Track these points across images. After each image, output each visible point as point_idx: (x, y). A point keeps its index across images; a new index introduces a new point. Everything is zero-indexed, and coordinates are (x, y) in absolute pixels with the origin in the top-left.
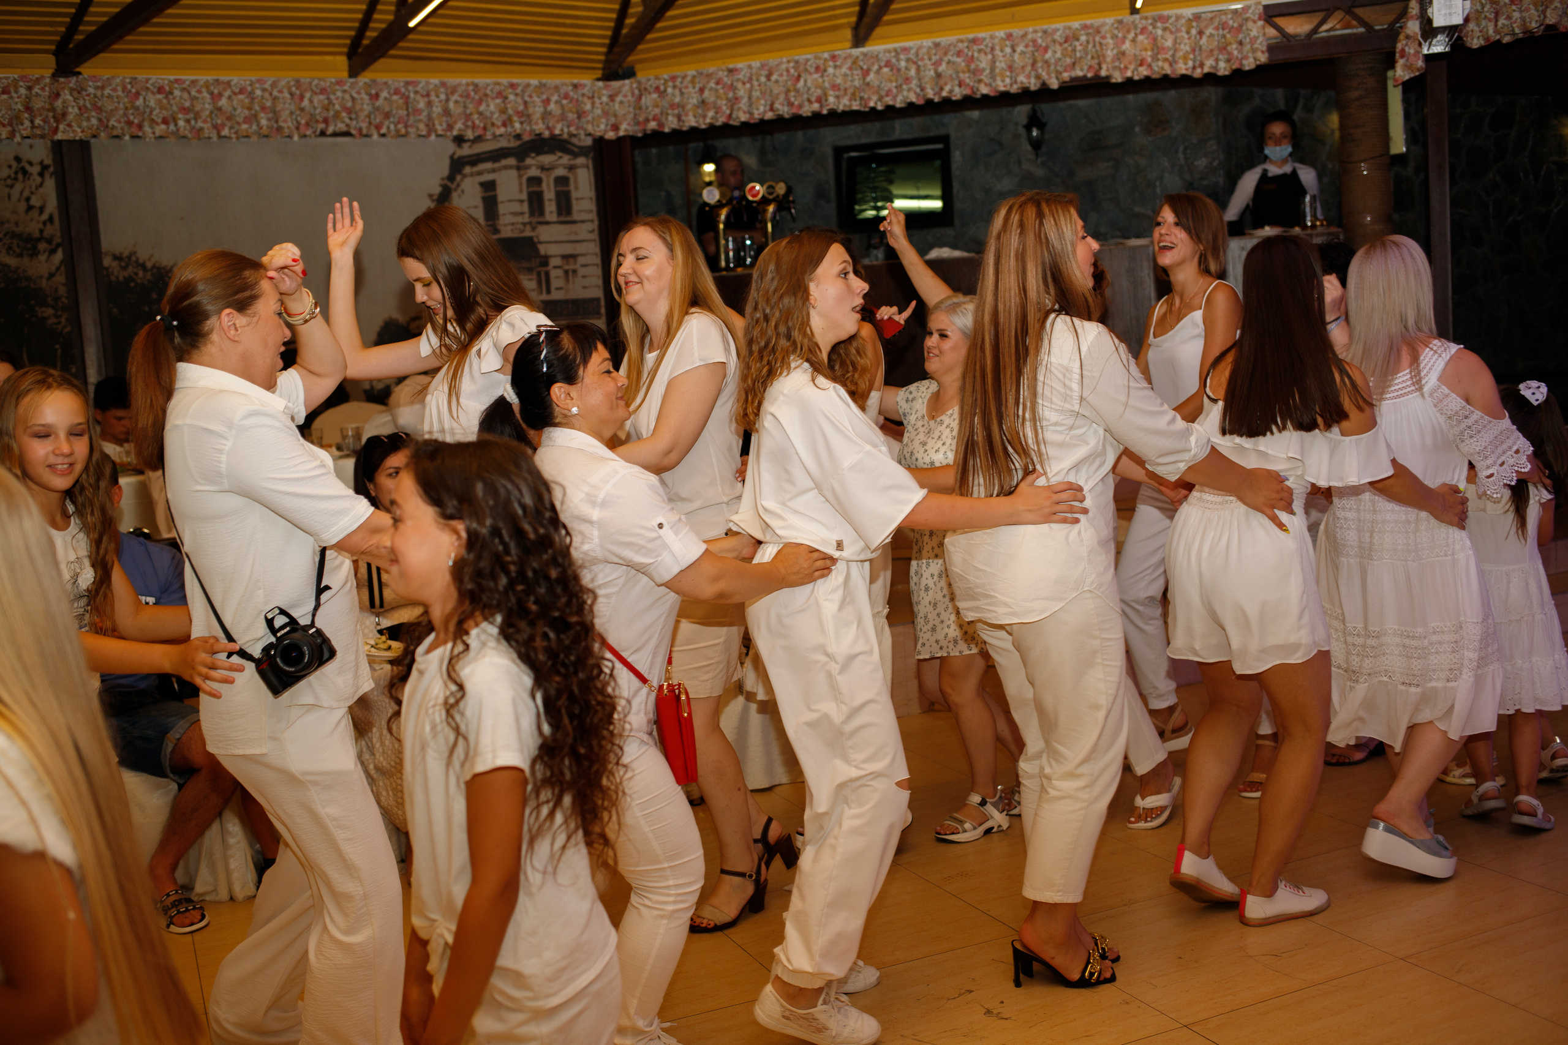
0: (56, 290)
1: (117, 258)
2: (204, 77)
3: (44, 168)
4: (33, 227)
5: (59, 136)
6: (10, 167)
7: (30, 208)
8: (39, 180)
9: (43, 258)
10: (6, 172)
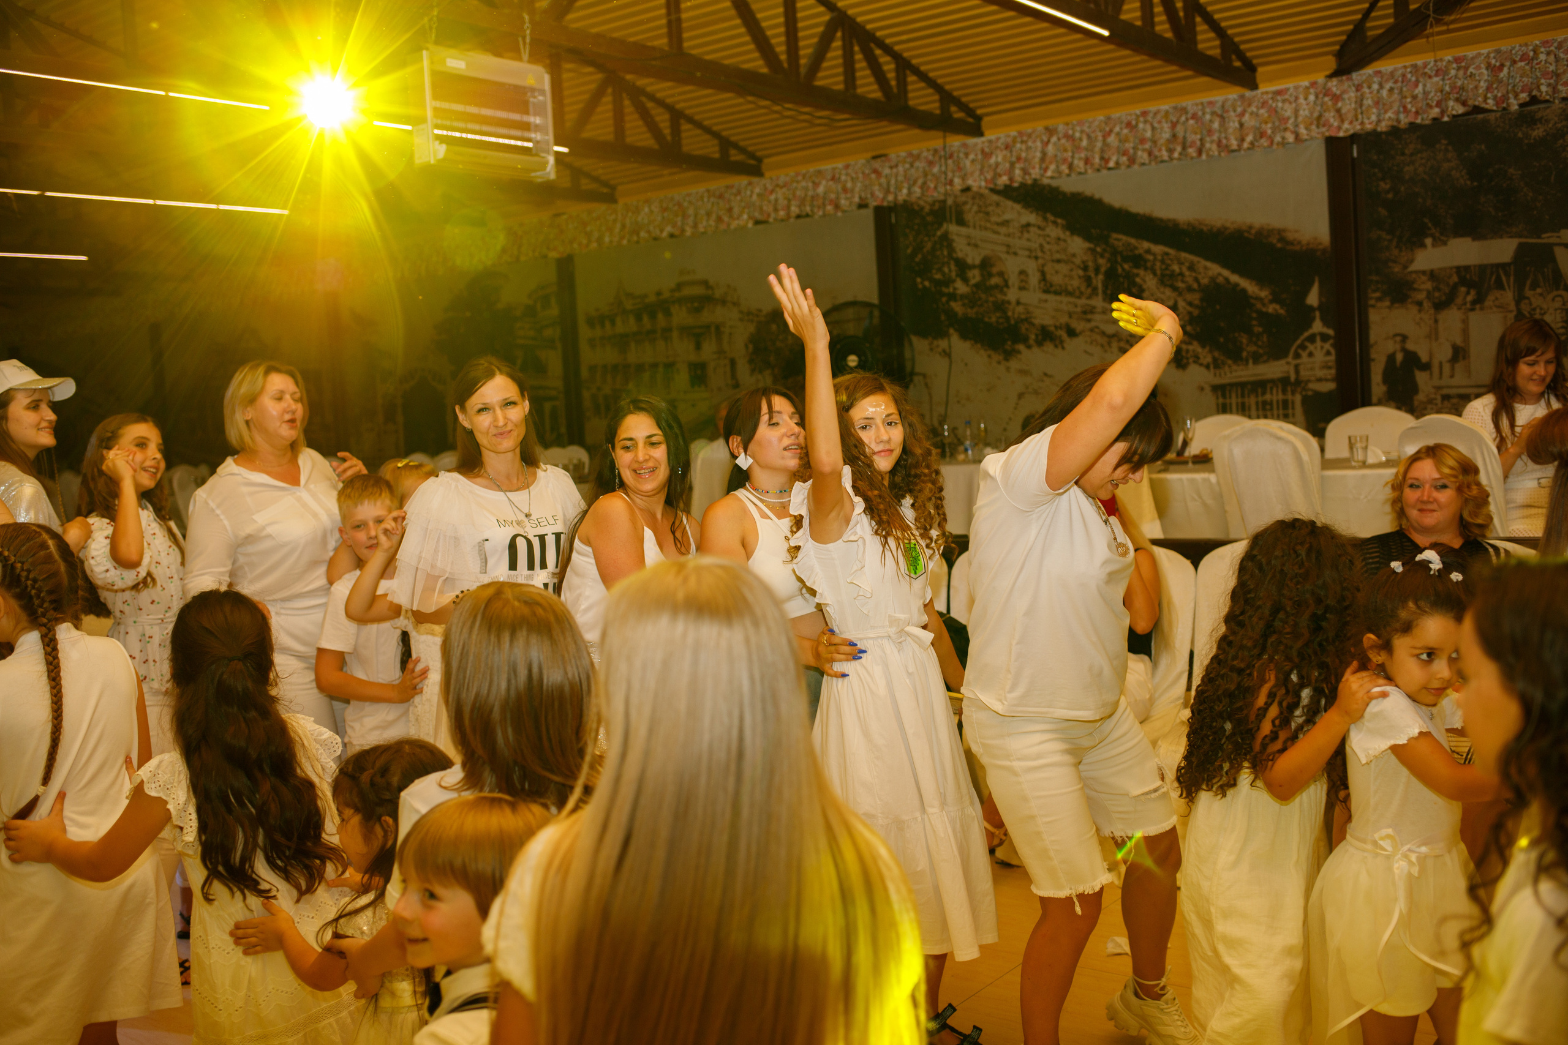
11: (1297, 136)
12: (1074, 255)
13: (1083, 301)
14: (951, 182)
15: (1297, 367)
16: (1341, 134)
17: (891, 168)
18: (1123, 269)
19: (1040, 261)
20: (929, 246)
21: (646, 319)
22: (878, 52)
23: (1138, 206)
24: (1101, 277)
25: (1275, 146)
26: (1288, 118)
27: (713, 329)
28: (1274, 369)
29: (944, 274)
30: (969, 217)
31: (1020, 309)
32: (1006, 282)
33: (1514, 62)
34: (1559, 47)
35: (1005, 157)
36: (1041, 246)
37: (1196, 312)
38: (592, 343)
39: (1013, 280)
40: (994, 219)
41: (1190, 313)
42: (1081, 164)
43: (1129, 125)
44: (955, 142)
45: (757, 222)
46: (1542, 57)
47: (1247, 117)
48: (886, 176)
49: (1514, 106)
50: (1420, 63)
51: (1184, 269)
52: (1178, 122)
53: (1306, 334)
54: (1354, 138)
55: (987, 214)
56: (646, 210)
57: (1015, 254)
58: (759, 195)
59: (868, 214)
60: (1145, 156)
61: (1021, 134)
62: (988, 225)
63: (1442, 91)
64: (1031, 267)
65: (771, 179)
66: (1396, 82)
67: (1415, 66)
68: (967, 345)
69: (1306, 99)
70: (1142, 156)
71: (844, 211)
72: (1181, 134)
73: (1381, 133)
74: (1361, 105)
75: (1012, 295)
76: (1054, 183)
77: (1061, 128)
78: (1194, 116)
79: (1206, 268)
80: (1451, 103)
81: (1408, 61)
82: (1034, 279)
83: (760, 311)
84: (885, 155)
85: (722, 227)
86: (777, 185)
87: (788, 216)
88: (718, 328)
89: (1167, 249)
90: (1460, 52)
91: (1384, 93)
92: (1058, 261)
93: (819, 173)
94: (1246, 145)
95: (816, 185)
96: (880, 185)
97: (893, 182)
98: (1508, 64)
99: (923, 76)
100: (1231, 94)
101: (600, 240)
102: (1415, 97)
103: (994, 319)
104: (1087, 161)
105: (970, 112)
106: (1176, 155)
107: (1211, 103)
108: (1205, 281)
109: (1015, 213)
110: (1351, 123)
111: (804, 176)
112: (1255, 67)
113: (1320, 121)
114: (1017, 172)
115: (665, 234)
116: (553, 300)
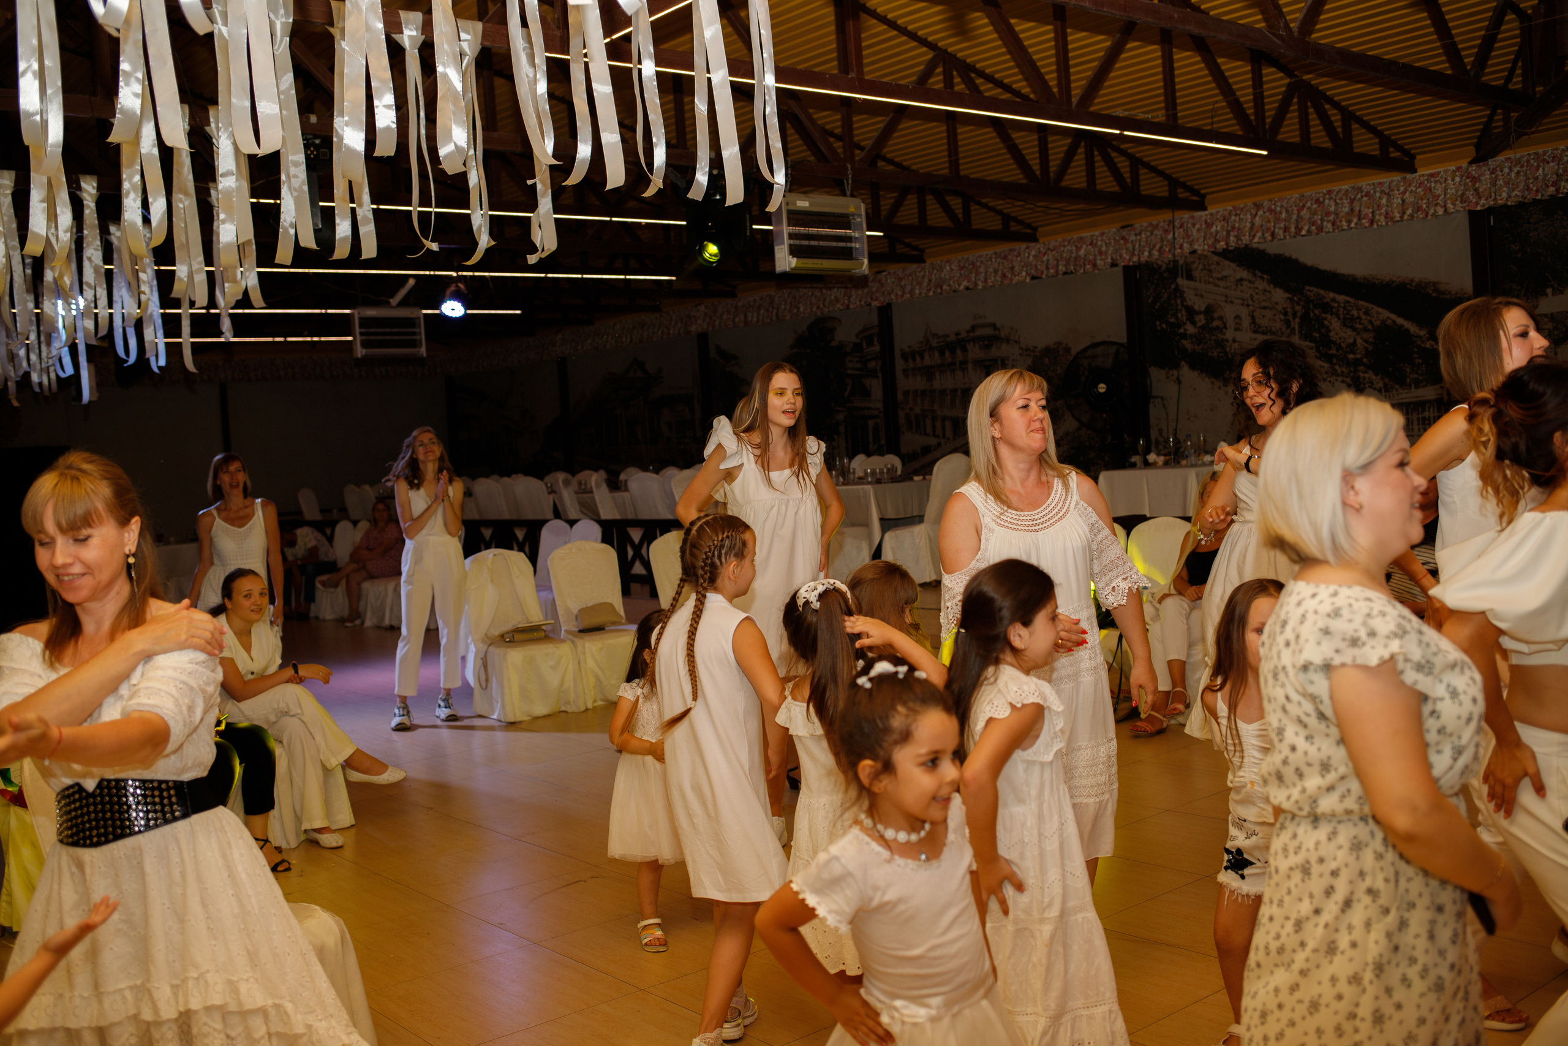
11: (1446, 210)
12: (1277, 303)
14: (1181, 247)
16: (1479, 208)
17: (1136, 235)
18: (1315, 314)
19: (1251, 308)
20: (1166, 296)
21: (947, 354)
22: (1114, 154)
23: (1325, 264)
24: (1297, 320)
25: (1429, 217)
26: (1439, 196)
28: (1431, 392)
29: (1177, 318)
30: (1196, 273)
31: (1236, 345)
32: (1225, 324)
35: (1222, 227)
36: (1252, 296)
37: (1371, 348)
38: (905, 372)
39: (1230, 323)
40: (1215, 275)
41: (1366, 348)
42: (1281, 232)
43: (1317, 201)
44: (1184, 216)
45: (1033, 278)
47: (1408, 194)
48: (1132, 242)
50: (1540, 151)
51: (1361, 314)
52: (1355, 199)
54: (1490, 210)
55: (1210, 271)
56: (948, 268)
57: (1232, 302)
58: (1034, 256)
59: (1119, 271)
60: (1330, 225)
61: (1235, 208)
62: (1211, 279)
63: (1557, 174)
64: (1244, 312)
65: (1044, 244)
66: (1522, 166)
67: (1536, 154)
68: (1196, 373)
69: (1453, 180)
70: (1328, 226)
71: (1100, 270)
72: (1357, 209)
73: (1511, 206)
74: (1495, 185)
75: (1229, 335)
76: (1261, 247)
77: (1266, 203)
78: (1367, 194)
79: (1378, 313)
80: (1563, 184)
81: (1531, 150)
82: (1246, 322)
83: (1036, 347)
84: (1131, 225)
85: (1006, 282)
86: (1049, 249)
87: (1057, 272)
88: (1003, 361)
89: (1348, 299)
91: (1513, 175)
92: (1265, 308)
93: (1081, 238)
94: (1406, 217)
95: (1078, 249)
96: (1127, 249)
97: (1137, 246)
99: (1153, 169)
100: (1396, 177)
101: (911, 292)
102: (1536, 179)
104: (1286, 229)
105: (1196, 192)
106: (1353, 225)
107: (1380, 183)
108: (1378, 323)
109: (1231, 270)
110: (1487, 199)
111: (1069, 242)
112: (1413, 157)
113: (1463, 198)
114: (1232, 238)
115: (962, 288)
116: (875, 339)
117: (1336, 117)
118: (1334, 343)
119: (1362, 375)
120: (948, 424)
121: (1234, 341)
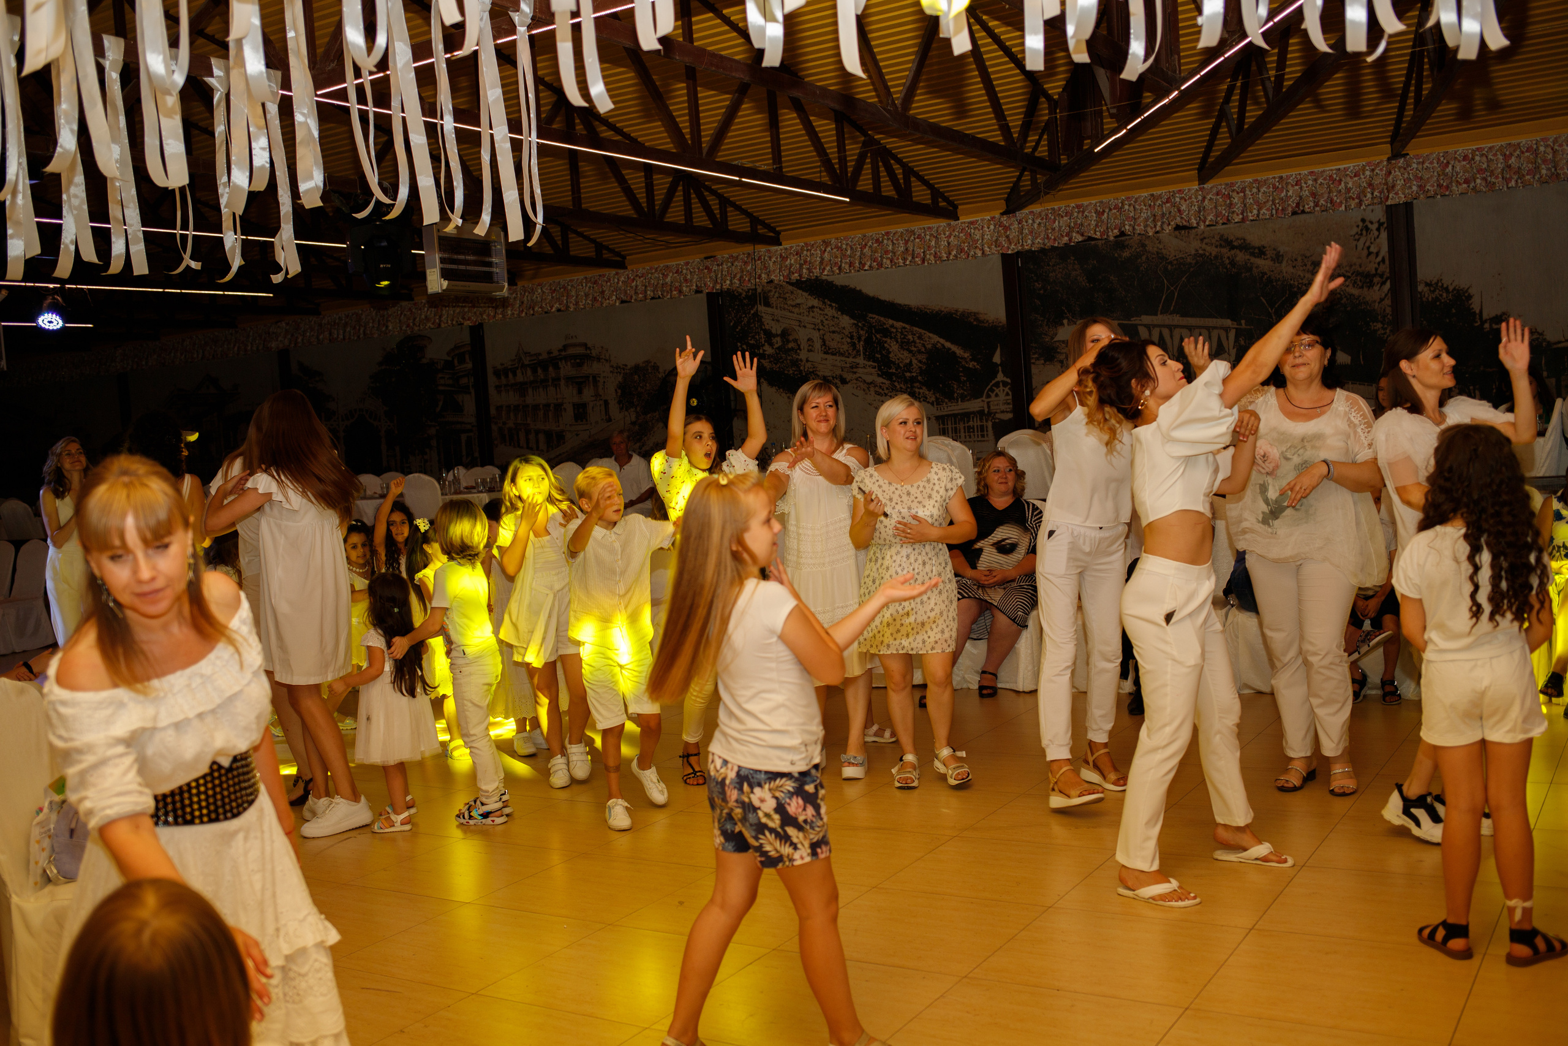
0: (1384, 310)
1: (1427, 284)
2: (1498, 143)
3: (1381, 224)
4: (1371, 267)
5: (1389, 203)
6: (1358, 226)
7: (1370, 254)
8: (1376, 233)
9: (1376, 288)
10: (1355, 230)
11: (983, 253)
12: (844, 328)
13: (851, 360)
14: (760, 277)
15: (988, 403)
16: (1010, 252)
18: (877, 338)
19: (822, 332)
20: (746, 320)
21: (540, 371)
22: (706, 193)
23: (885, 294)
24: (862, 343)
25: (970, 258)
26: (978, 240)
27: (591, 379)
28: (975, 405)
29: (756, 340)
30: (773, 301)
31: (809, 365)
32: (799, 346)
33: (1110, 210)
34: (1135, 202)
35: (796, 260)
36: (822, 321)
37: (924, 367)
38: (498, 388)
39: (804, 345)
40: (789, 302)
41: (920, 367)
42: (847, 267)
43: (877, 241)
44: (762, 249)
45: (623, 302)
46: (1126, 207)
47: (952, 238)
48: (715, 271)
49: (1112, 238)
50: (1056, 207)
51: (916, 338)
52: (909, 240)
53: (993, 382)
54: (1018, 254)
55: (786, 299)
56: (540, 291)
57: (805, 327)
58: (623, 282)
59: (703, 297)
60: (888, 262)
61: (806, 244)
62: (786, 307)
63: (1069, 226)
64: (816, 335)
65: (633, 271)
66: (1042, 219)
67: (1053, 209)
68: (774, 389)
69: (988, 228)
70: (886, 262)
71: (685, 296)
72: (911, 249)
73: (1035, 251)
74: (1022, 233)
75: (803, 355)
76: (830, 279)
77: (833, 242)
78: (919, 237)
79: (929, 338)
80: (1074, 234)
81: (1049, 206)
82: (818, 345)
83: (626, 365)
84: (714, 256)
85: (597, 305)
86: (637, 276)
87: (646, 298)
88: (594, 378)
89: (904, 325)
90: (1079, 202)
91: (1036, 226)
92: (834, 332)
93: (667, 267)
94: (951, 257)
95: (665, 276)
96: (711, 278)
97: (719, 275)
98: (1107, 210)
99: (738, 208)
100: (942, 223)
101: (503, 313)
102: (1053, 229)
103: (791, 372)
104: (851, 264)
105: (772, 229)
106: (908, 263)
107: (929, 228)
108: (929, 346)
109: (805, 299)
110: (1015, 245)
111: (656, 270)
112: (956, 207)
113: (997, 243)
114: (804, 271)
115: (554, 309)
116: (467, 357)
117: (899, 171)
118: (894, 363)
119: (917, 390)
120: (542, 437)
121: (807, 361)
